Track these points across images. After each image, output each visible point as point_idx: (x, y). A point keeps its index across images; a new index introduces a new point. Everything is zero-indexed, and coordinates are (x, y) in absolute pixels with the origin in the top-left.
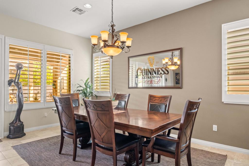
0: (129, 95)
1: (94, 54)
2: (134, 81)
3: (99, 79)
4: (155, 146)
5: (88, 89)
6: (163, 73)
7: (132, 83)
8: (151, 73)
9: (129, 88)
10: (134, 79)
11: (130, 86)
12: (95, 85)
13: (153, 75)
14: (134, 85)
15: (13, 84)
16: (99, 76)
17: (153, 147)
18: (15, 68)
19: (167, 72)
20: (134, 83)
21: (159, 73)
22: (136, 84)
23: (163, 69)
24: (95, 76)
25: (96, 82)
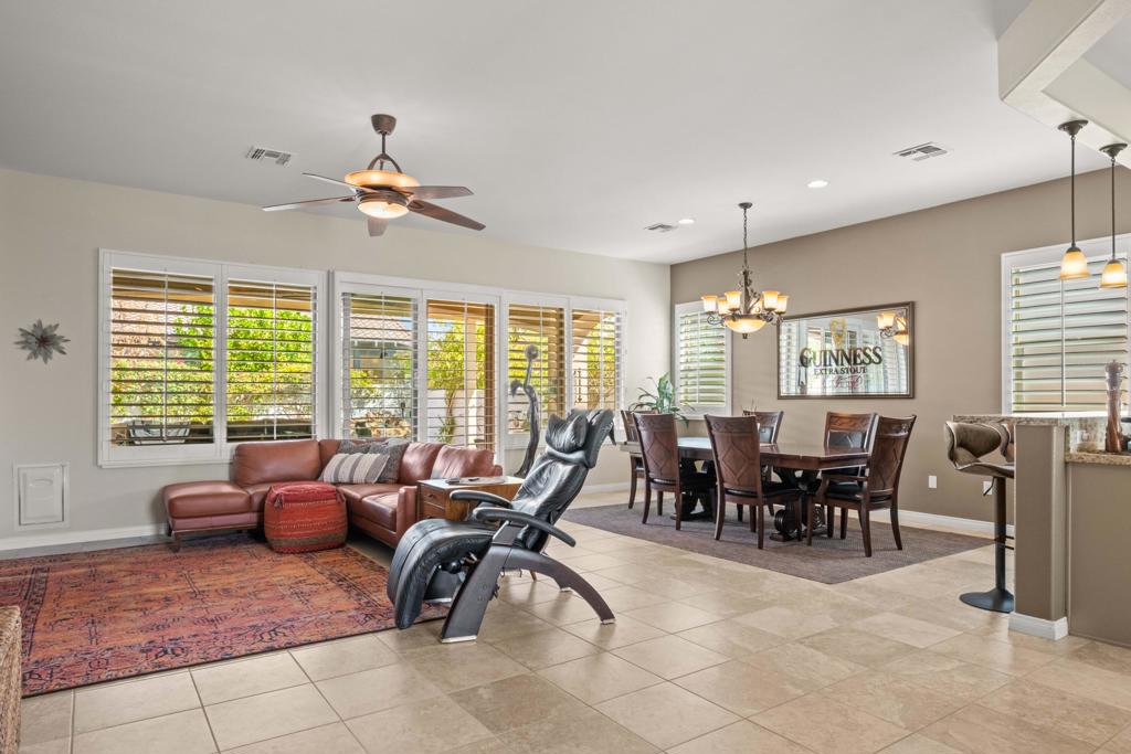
0: (782, 413)
1: (678, 307)
2: (794, 376)
3: (691, 374)
4: (830, 494)
5: (666, 402)
6: (867, 361)
7: (788, 383)
8: (837, 362)
9: (780, 398)
10: (794, 370)
11: (784, 392)
12: (682, 390)
13: (842, 364)
14: (794, 390)
15: (520, 389)
16: (692, 366)
17: (826, 495)
18: (523, 356)
19: (876, 359)
20: (794, 382)
21: (859, 361)
22: (802, 386)
23: (868, 351)
24: (682, 367)
25: (683, 382)
